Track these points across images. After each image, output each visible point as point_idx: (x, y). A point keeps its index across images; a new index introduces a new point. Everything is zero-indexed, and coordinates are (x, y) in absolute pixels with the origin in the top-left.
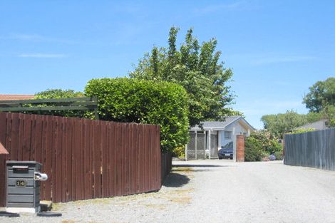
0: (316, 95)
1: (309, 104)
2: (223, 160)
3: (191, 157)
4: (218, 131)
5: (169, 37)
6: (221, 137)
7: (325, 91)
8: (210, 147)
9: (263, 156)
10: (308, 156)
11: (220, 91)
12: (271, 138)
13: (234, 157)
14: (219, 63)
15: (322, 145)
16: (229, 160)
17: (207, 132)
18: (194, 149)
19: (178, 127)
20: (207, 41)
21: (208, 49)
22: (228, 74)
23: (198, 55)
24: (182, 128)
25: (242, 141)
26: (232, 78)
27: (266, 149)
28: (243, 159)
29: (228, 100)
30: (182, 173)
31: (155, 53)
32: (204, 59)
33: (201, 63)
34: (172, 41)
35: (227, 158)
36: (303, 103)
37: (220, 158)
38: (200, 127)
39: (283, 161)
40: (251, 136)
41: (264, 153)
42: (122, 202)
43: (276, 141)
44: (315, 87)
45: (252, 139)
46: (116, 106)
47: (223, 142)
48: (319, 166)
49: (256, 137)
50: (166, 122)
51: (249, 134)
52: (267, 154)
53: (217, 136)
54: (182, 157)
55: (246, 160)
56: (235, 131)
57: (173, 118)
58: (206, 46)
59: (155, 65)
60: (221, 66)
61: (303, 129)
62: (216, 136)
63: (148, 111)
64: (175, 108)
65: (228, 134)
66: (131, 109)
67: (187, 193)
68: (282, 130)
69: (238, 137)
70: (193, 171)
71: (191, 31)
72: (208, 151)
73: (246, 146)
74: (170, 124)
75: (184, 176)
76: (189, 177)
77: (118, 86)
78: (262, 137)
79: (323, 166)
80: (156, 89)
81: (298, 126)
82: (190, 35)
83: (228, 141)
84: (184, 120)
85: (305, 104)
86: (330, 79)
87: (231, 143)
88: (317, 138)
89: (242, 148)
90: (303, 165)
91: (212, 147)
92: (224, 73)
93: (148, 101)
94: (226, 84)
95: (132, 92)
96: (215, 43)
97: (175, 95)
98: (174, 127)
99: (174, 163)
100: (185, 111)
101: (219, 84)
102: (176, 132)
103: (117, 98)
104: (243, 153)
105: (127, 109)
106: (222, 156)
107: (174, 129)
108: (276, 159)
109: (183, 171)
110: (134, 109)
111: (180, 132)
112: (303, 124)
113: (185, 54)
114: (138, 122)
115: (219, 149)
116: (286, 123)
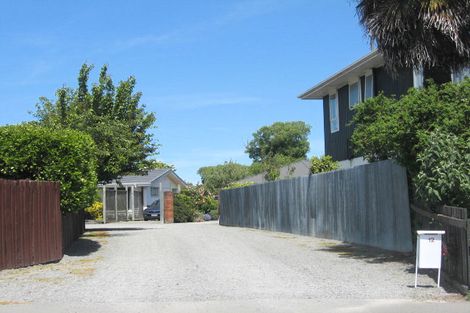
0: (261, 143)
1: (253, 152)
2: (149, 221)
3: (110, 219)
4: (142, 188)
5: (78, 76)
6: (146, 194)
7: (272, 137)
8: (133, 206)
9: (197, 216)
10: (246, 215)
11: (140, 140)
12: (206, 194)
13: (162, 218)
14: (139, 107)
15: (260, 201)
16: (157, 221)
17: (129, 189)
18: (114, 209)
19: (82, 184)
20: (125, 80)
21: (126, 89)
22: (151, 119)
23: (114, 98)
24: (88, 185)
25: (171, 199)
26: (155, 123)
27: (200, 207)
28: (173, 220)
29: (151, 150)
30: (94, 239)
31: (63, 95)
32: (121, 102)
33: (117, 106)
34: (83, 80)
35: (154, 219)
36: (246, 152)
37: (146, 220)
38: (117, 182)
39: (218, 222)
40: (182, 192)
41: (197, 212)
42: (10, 276)
43: (211, 197)
44: (260, 133)
45: (183, 196)
46: (6, 160)
47: (148, 200)
48: (258, 226)
49: (188, 194)
50: (67, 178)
51: (179, 189)
52: (201, 214)
53: (142, 194)
54: (99, 219)
55: (176, 221)
56: (163, 187)
57: (76, 173)
58: (123, 86)
59: (63, 109)
60: (142, 110)
61: (240, 184)
62: (140, 193)
63: (45, 164)
64: (78, 161)
65: (154, 190)
66: (25, 163)
67: (92, 264)
68: (219, 184)
69: (166, 193)
70: (109, 236)
71: (106, 69)
72: (131, 212)
73: (176, 204)
74: (73, 181)
75: (96, 242)
76: (101, 244)
77: (8, 136)
78: (195, 194)
79: (263, 226)
80: (54, 138)
81: (238, 179)
82: (104, 74)
83: (154, 199)
84: (90, 176)
85: (248, 154)
86: (277, 124)
87: (158, 202)
88: (256, 194)
89: (171, 207)
90: (241, 225)
91: (136, 206)
92: (145, 118)
93: (45, 154)
94: (148, 131)
95: (25, 143)
96: (133, 82)
97: (78, 146)
98: (77, 184)
99: (87, 226)
100: (92, 165)
101: (139, 131)
102: (80, 190)
103: (7, 151)
104: (172, 213)
105: (20, 163)
106: (147, 217)
107: (77, 186)
108: (212, 219)
109: (96, 236)
110: (29, 162)
111: (85, 189)
112: (244, 177)
113: (98, 96)
114: (34, 179)
115: (145, 208)
116: (224, 176)
